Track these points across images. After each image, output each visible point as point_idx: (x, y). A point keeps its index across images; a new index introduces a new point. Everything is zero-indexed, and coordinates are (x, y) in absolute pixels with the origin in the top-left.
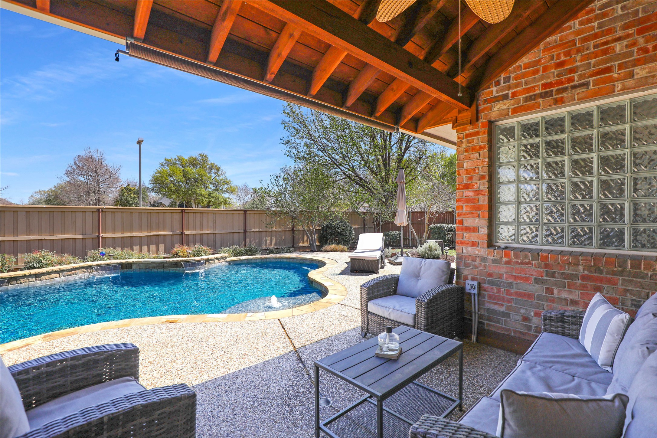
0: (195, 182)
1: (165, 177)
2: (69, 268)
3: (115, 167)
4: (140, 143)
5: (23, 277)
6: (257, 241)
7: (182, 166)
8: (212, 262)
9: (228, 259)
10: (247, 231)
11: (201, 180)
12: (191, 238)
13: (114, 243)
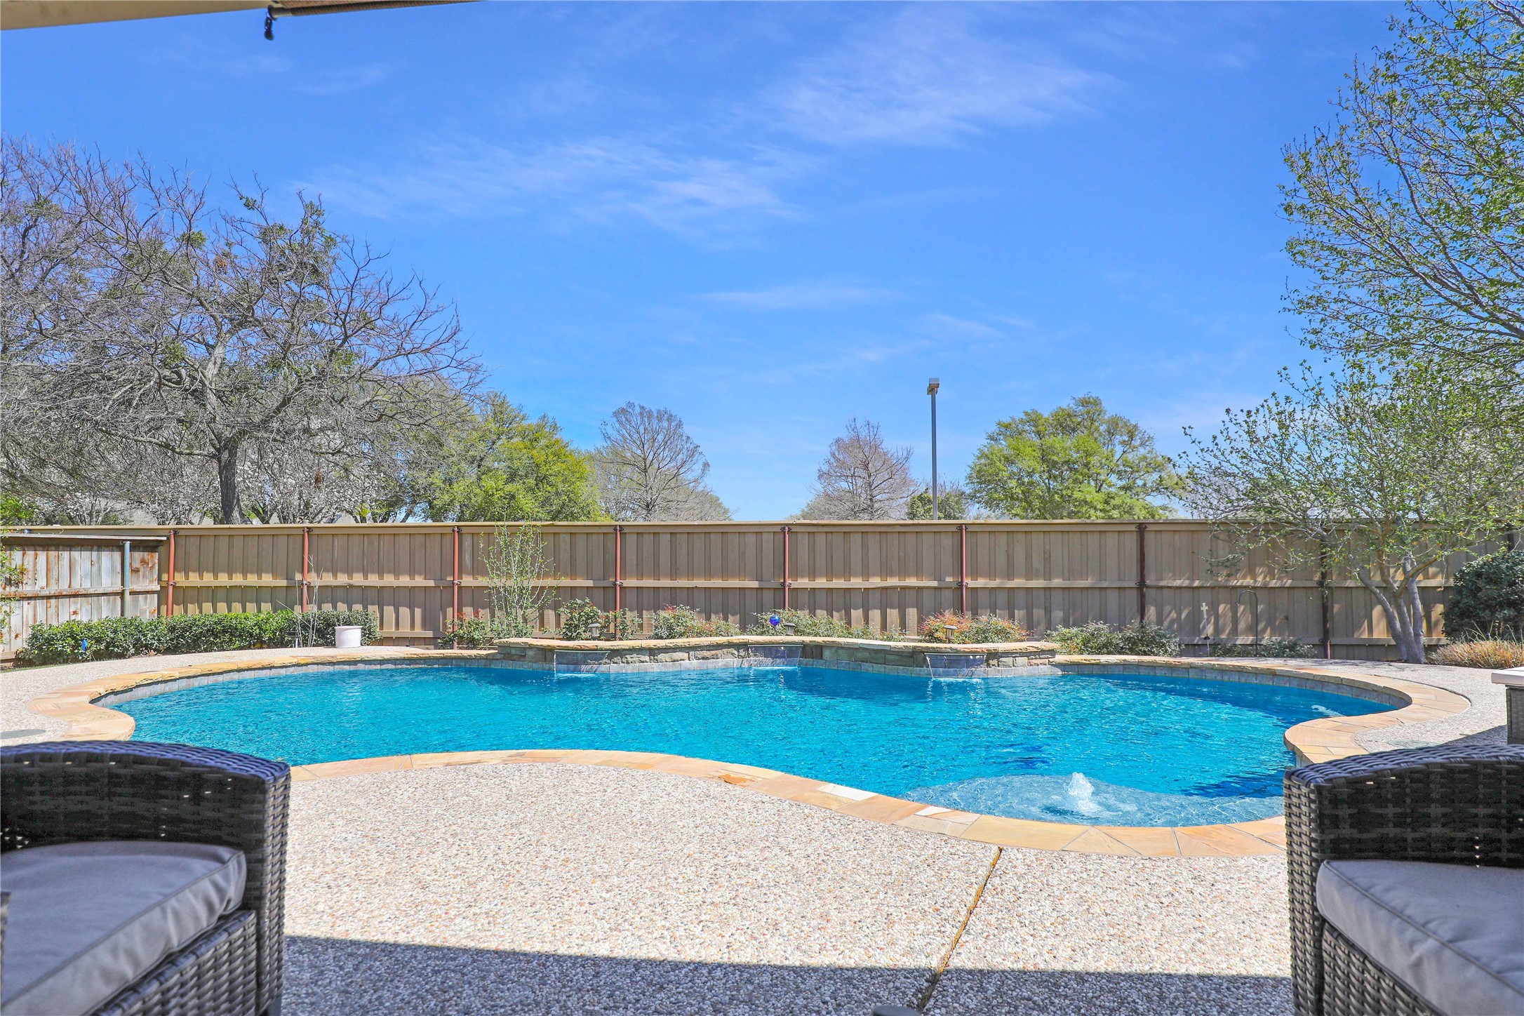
0: (1071, 469)
1: (998, 464)
2: (706, 643)
3: (900, 454)
4: (932, 389)
5: (632, 650)
6: (1183, 616)
7: (1038, 433)
8: (1009, 660)
9: (1059, 658)
10: (1148, 582)
11: (1086, 465)
12: (984, 598)
13: (812, 599)
